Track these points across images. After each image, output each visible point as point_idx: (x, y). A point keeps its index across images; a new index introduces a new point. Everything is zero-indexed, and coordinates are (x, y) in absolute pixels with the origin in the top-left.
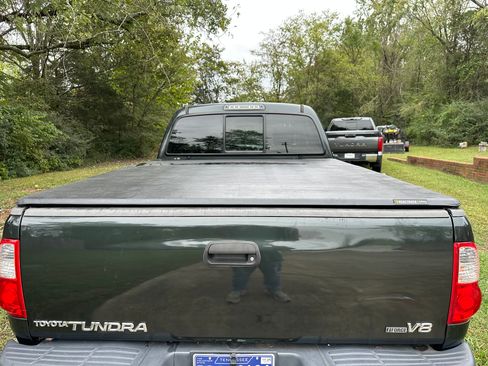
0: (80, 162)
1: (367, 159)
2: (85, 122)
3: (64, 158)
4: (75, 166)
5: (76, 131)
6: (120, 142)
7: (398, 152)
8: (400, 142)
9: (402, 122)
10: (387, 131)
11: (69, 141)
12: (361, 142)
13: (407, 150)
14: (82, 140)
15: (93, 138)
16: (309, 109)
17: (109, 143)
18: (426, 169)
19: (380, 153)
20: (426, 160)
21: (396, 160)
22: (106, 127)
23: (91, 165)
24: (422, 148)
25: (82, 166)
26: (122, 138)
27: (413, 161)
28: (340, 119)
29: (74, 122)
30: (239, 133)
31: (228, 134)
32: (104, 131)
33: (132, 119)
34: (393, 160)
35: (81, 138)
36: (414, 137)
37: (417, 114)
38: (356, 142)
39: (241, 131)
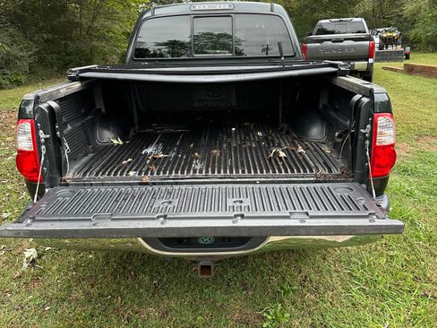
0: (23, 78)
1: (356, 68)
2: (24, 30)
3: (4, 74)
4: (18, 83)
5: (14, 42)
6: (68, 54)
7: (396, 60)
8: (399, 48)
9: (405, 23)
10: (385, 35)
11: (8, 53)
12: (350, 47)
13: (408, 58)
14: (23, 52)
15: (35, 50)
16: (279, 9)
17: (54, 56)
18: (422, 78)
19: (371, 61)
20: (424, 68)
21: (392, 69)
22: (50, 36)
23: (37, 82)
24: (426, 55)
25: (27, 84)
26: (70, 50)
27: (410, 70)
28: (327, 21)
29: (11, 30)
30: (209, 36)
31: (196, 38)
32: (47, 41)
33: (79, 25)
34: (388, 69)
35: (21, 50)
36: (419, 41)
37: (423, 13)
38: (343, 48)
39: (211, 34)
